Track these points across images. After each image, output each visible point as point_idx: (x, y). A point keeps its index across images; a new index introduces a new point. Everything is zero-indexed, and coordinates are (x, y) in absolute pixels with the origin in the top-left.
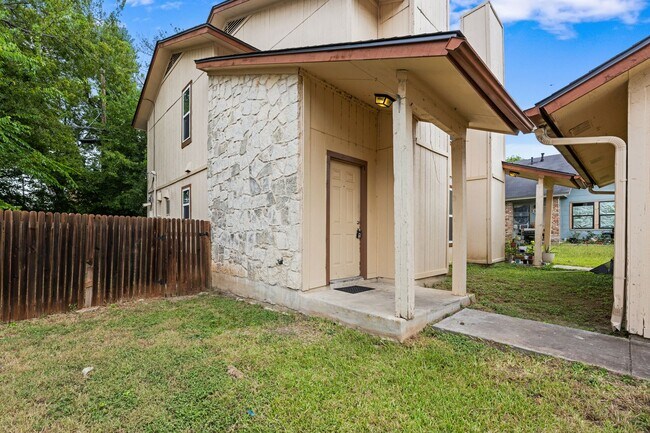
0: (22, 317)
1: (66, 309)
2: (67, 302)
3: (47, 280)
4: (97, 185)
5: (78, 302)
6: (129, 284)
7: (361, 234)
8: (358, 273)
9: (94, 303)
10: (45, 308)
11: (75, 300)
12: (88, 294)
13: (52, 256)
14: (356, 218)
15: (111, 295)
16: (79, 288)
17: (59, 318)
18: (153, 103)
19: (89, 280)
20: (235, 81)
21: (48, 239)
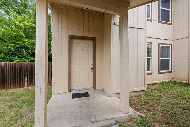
1: (20, 87)
2: (20, 85)
3: (16, 80)
7: (94, 70)
11: (22, 85)
12: (26, 83)
13: (17, 73)
14: (91, 62)
15: (32, 84)
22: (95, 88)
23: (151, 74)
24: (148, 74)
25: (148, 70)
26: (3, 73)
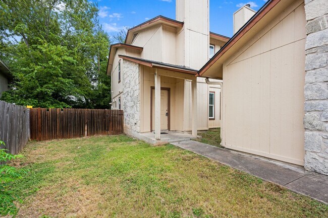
0: (70, 138)
1: (80, 137)
2: (80, 135)
4: (96, 96)
5: (83, 135)
6: (97, 130)
7: (168, 114)
8: (167, 128)
9: (87, 136)
10: (75, 136)
12: (86, 133)
14: (166, 108)
15: (92, 133)
16: (83, 131)
17: (79, 139)
18: (112, 65)
19: (86, 128)
20: (128, 63)
21: (75, 116)
22: (169, 129)
23: (214, 119)
24: (210, 119)
25: (211, 115)
26: (62, 121)
